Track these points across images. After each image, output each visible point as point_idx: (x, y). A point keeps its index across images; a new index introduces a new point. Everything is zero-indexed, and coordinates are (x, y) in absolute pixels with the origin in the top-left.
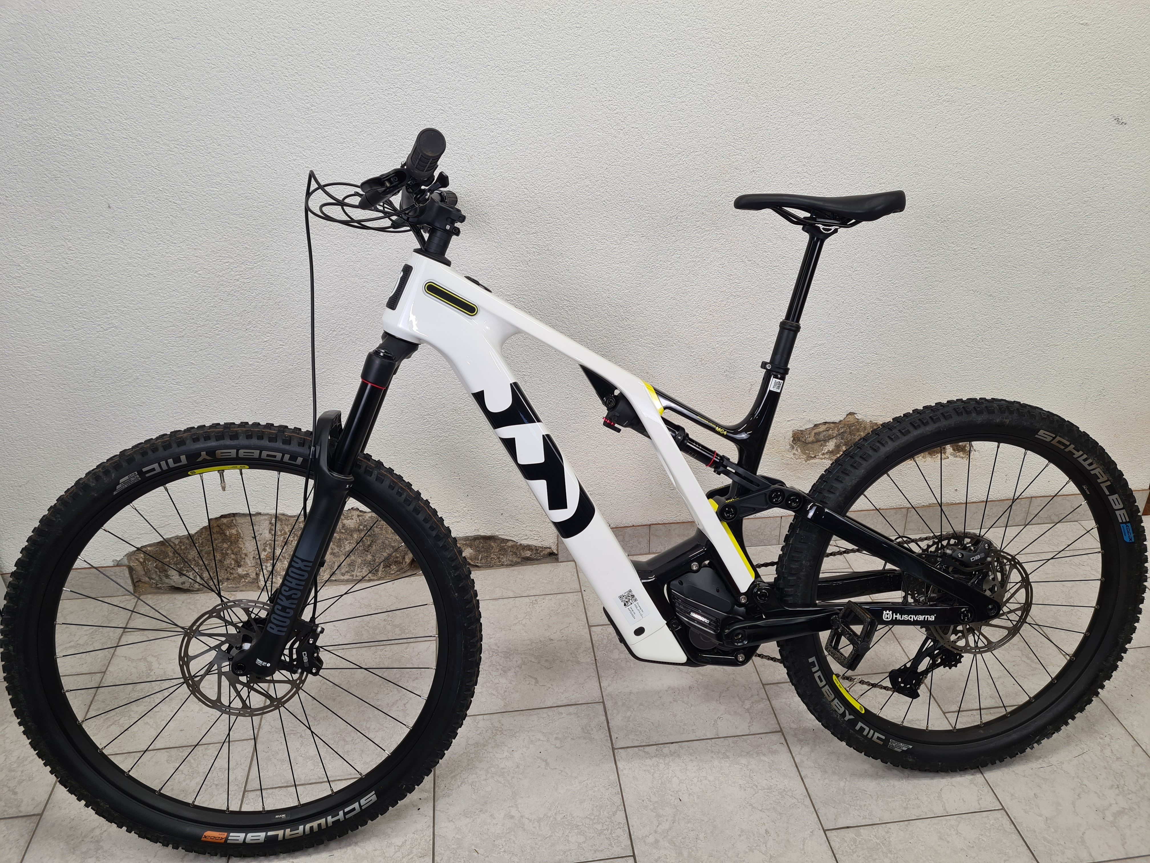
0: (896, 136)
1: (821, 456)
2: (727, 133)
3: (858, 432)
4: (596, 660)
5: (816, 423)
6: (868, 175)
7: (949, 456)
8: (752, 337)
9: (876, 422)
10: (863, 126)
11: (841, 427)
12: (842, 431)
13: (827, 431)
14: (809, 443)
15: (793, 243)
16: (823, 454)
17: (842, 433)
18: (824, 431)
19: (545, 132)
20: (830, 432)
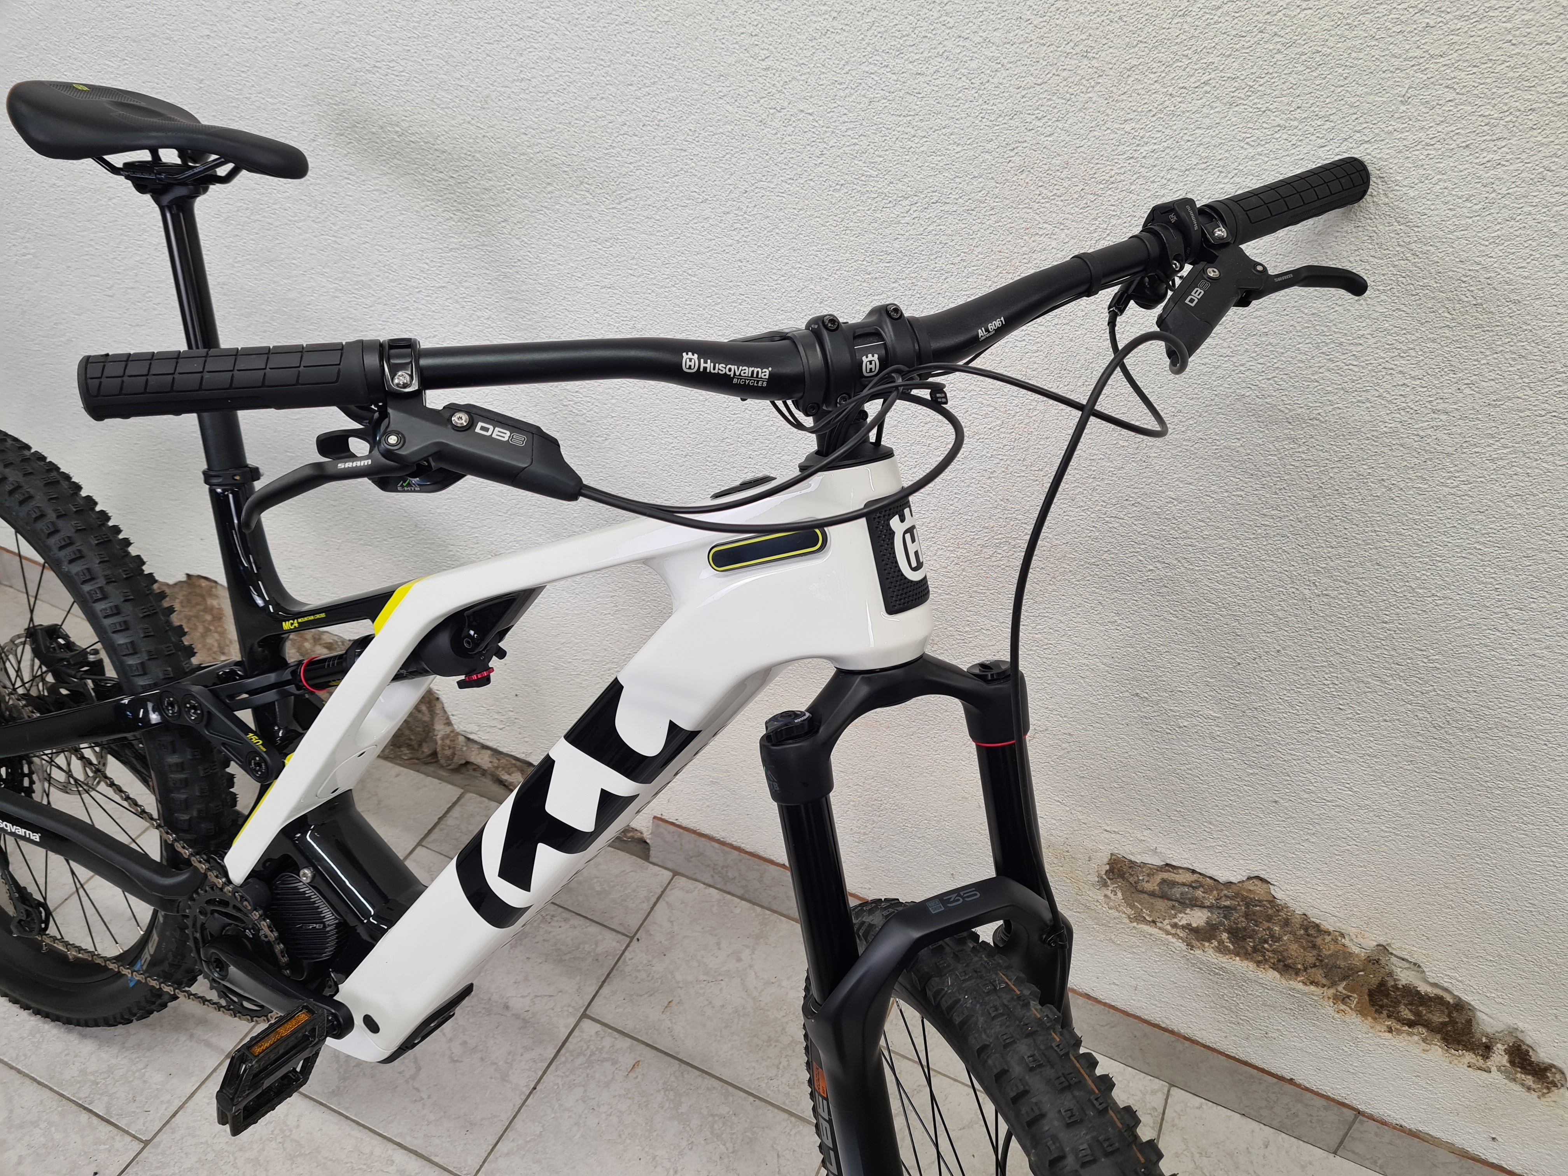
0: (1513, 296)
1: (1169, 927)
2: (1023, 176)
3: (1267, 921)
4: (534, 1088)
5: (1168, 862)
6: (1399, 379)
7: (1494, 1069)
8: (1046, 641)
9: (1318, 921)
10: (1413, 246)
11: (1226, 896)
12: (1228, 903)
13: (1193, 888)
14: (1142, 892)
15: (1165, 481)
16: (1175, 926)
17: (1225, 907)
18: (1184, 884)
19: (621, 78)
20: (1199, 893)
